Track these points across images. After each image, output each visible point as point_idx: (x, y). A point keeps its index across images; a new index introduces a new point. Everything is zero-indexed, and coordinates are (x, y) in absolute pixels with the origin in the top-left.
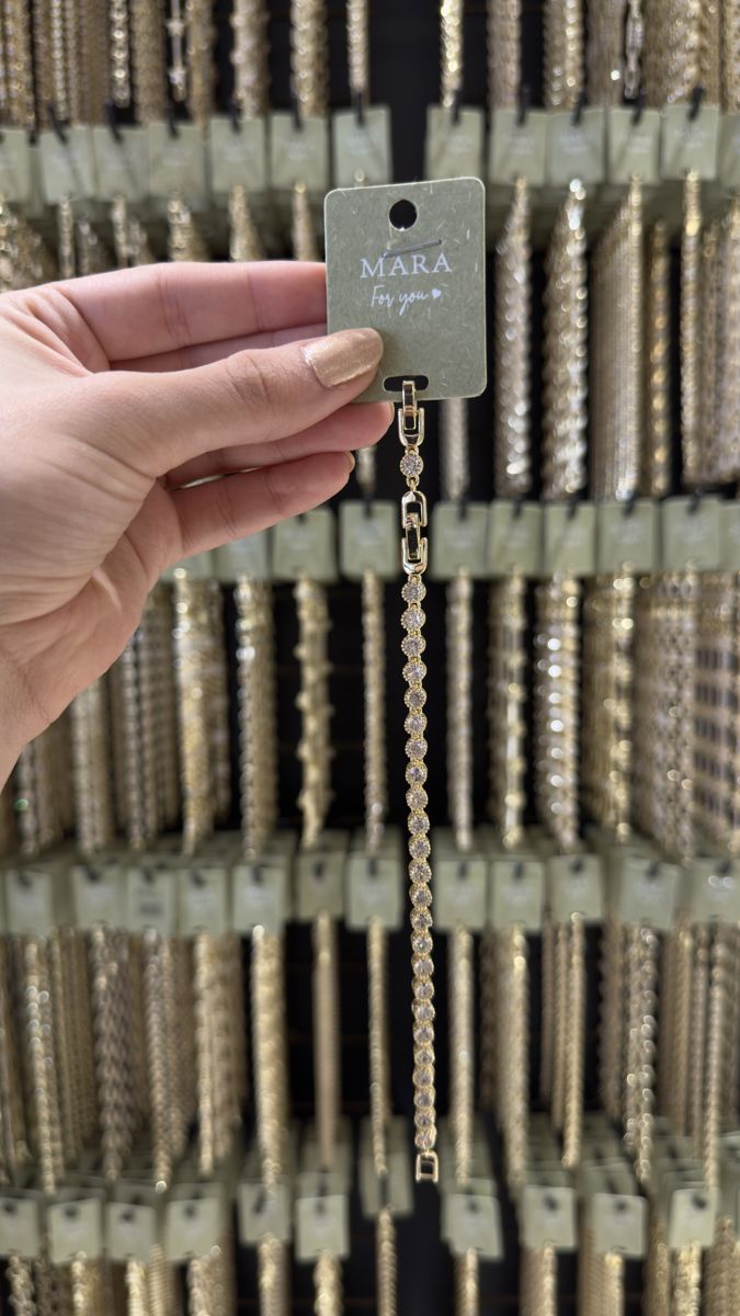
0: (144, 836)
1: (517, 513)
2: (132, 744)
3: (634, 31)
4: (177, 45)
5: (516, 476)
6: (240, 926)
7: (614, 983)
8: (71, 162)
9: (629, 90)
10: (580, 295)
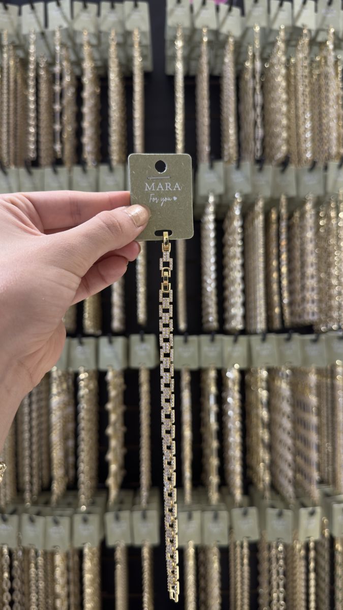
0: (31, 498)
1: (213, 340)
2: (27, 453)
3: (258, 132)
4: (58, 136)
5: (212, 322)
6: (77, 545)
7: (264, 566)
8: (9, 184)
9: (257, 156)
10: (239, 243)
